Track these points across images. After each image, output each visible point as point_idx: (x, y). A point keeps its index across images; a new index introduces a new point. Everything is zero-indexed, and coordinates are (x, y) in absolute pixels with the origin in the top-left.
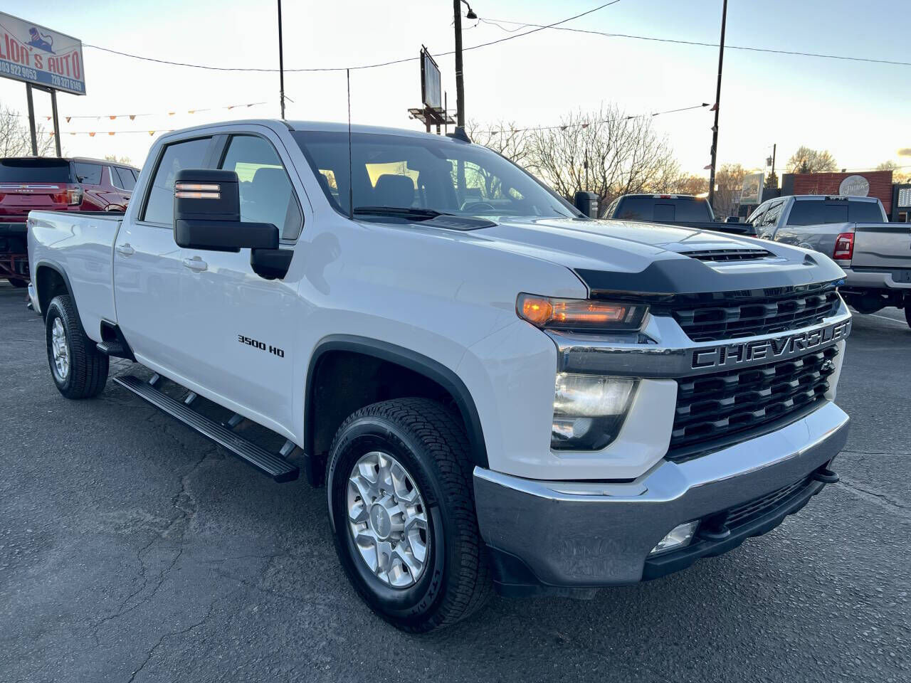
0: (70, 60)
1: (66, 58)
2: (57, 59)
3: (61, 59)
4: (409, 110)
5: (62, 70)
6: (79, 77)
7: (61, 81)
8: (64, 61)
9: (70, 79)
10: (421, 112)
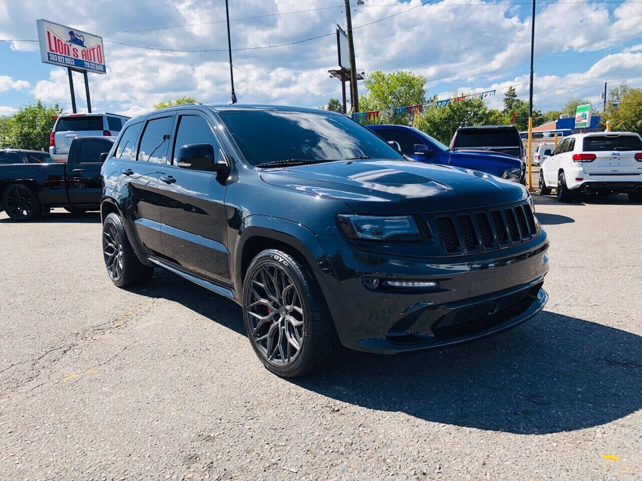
0: (95, 51)
1: (93, 49)
2: (87, 51)
3: (90, 50)
4: (329, 71)
5: (91, 57)
6: (101, 62)
7: (90, 66)
8: (92, 51)
9: (96, 64)
10: (338, 72)
